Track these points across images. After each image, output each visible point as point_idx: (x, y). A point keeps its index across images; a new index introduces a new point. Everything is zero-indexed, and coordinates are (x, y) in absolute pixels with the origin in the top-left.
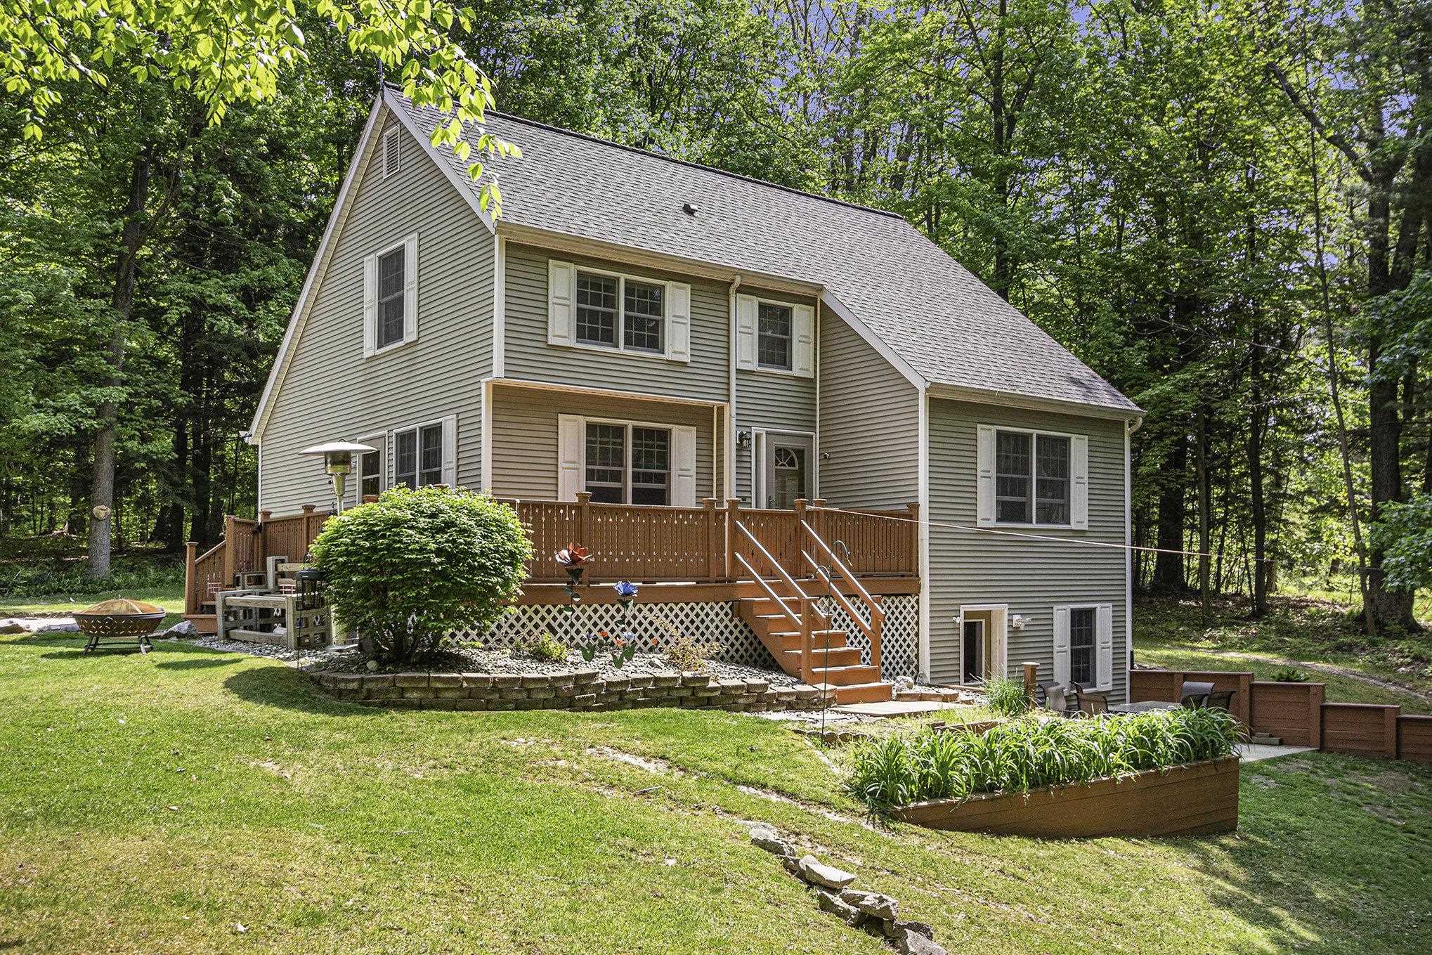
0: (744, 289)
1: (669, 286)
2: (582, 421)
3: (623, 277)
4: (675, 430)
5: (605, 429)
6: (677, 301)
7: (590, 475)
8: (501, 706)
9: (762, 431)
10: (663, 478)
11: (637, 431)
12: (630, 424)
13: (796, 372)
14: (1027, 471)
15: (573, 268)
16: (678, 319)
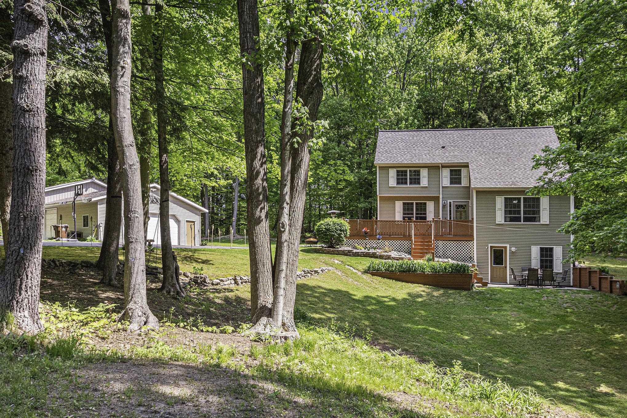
0: (443, 167)
1: (421, 169)
2: (401, 202)
3: (408, 169)
4: (428, 202)
5: (408, 204)
6: (424, 173)
7: (404, 214)
8: (334, 254)
9: (451, 201)
10: (425, 214)
11: (416, 203)
12: (414, 202)
13: (463, 185)
14: (520, 208)
15: (395, 170)
16: (424, 177)
